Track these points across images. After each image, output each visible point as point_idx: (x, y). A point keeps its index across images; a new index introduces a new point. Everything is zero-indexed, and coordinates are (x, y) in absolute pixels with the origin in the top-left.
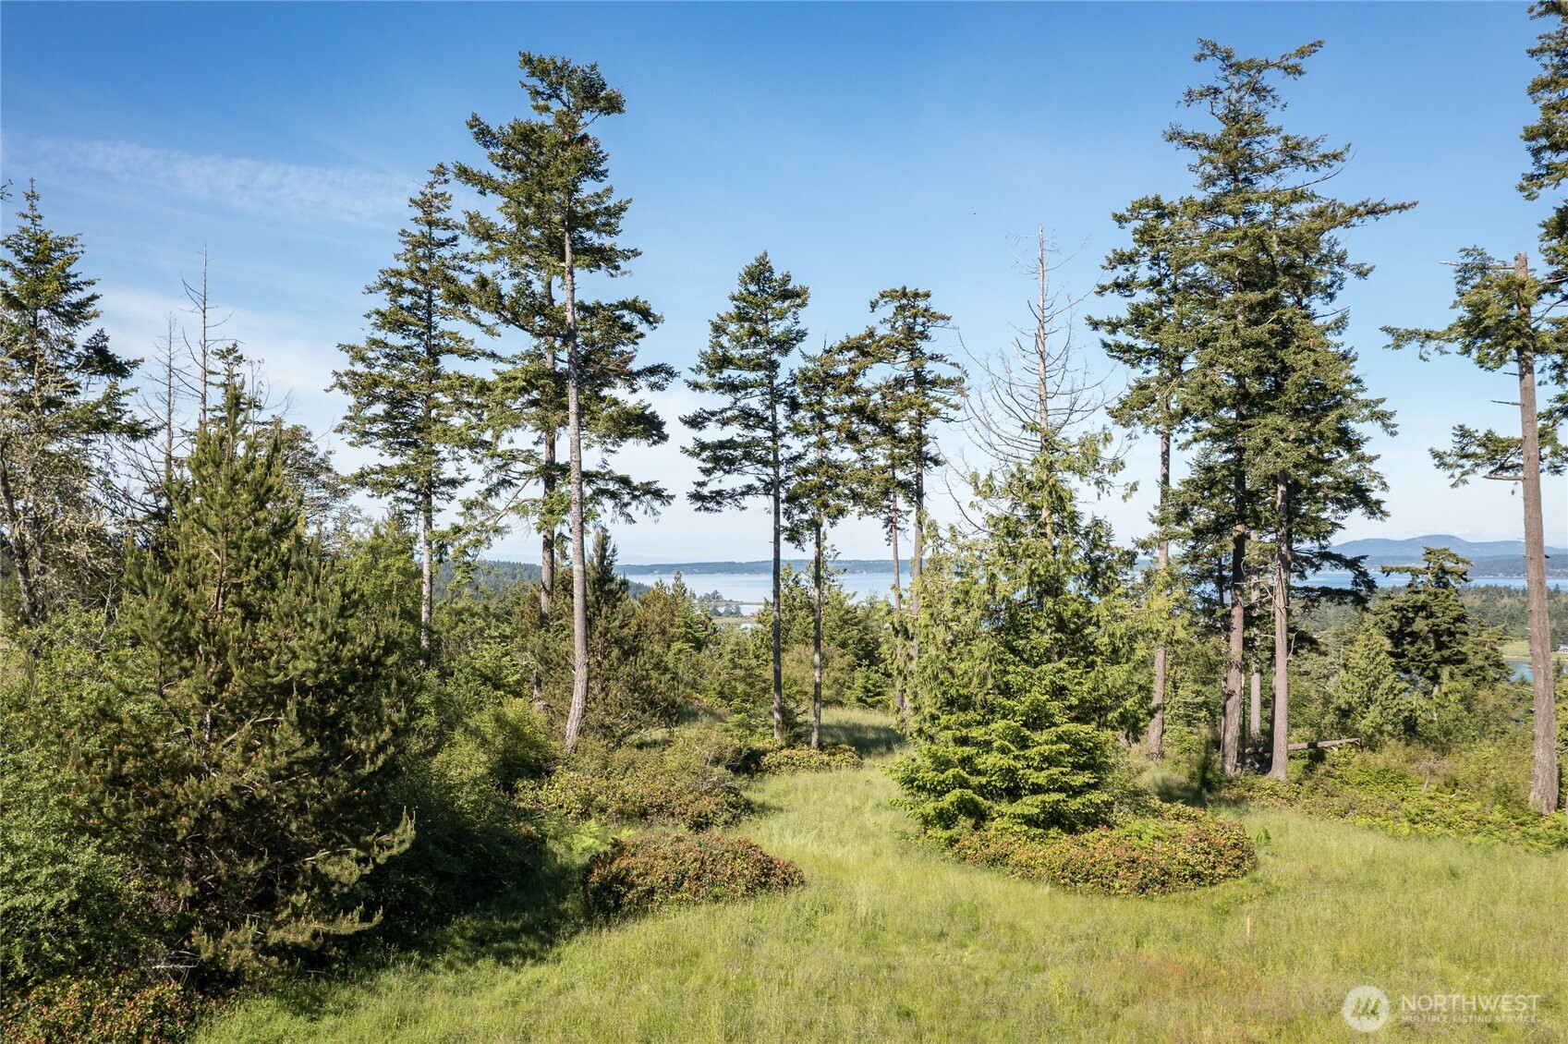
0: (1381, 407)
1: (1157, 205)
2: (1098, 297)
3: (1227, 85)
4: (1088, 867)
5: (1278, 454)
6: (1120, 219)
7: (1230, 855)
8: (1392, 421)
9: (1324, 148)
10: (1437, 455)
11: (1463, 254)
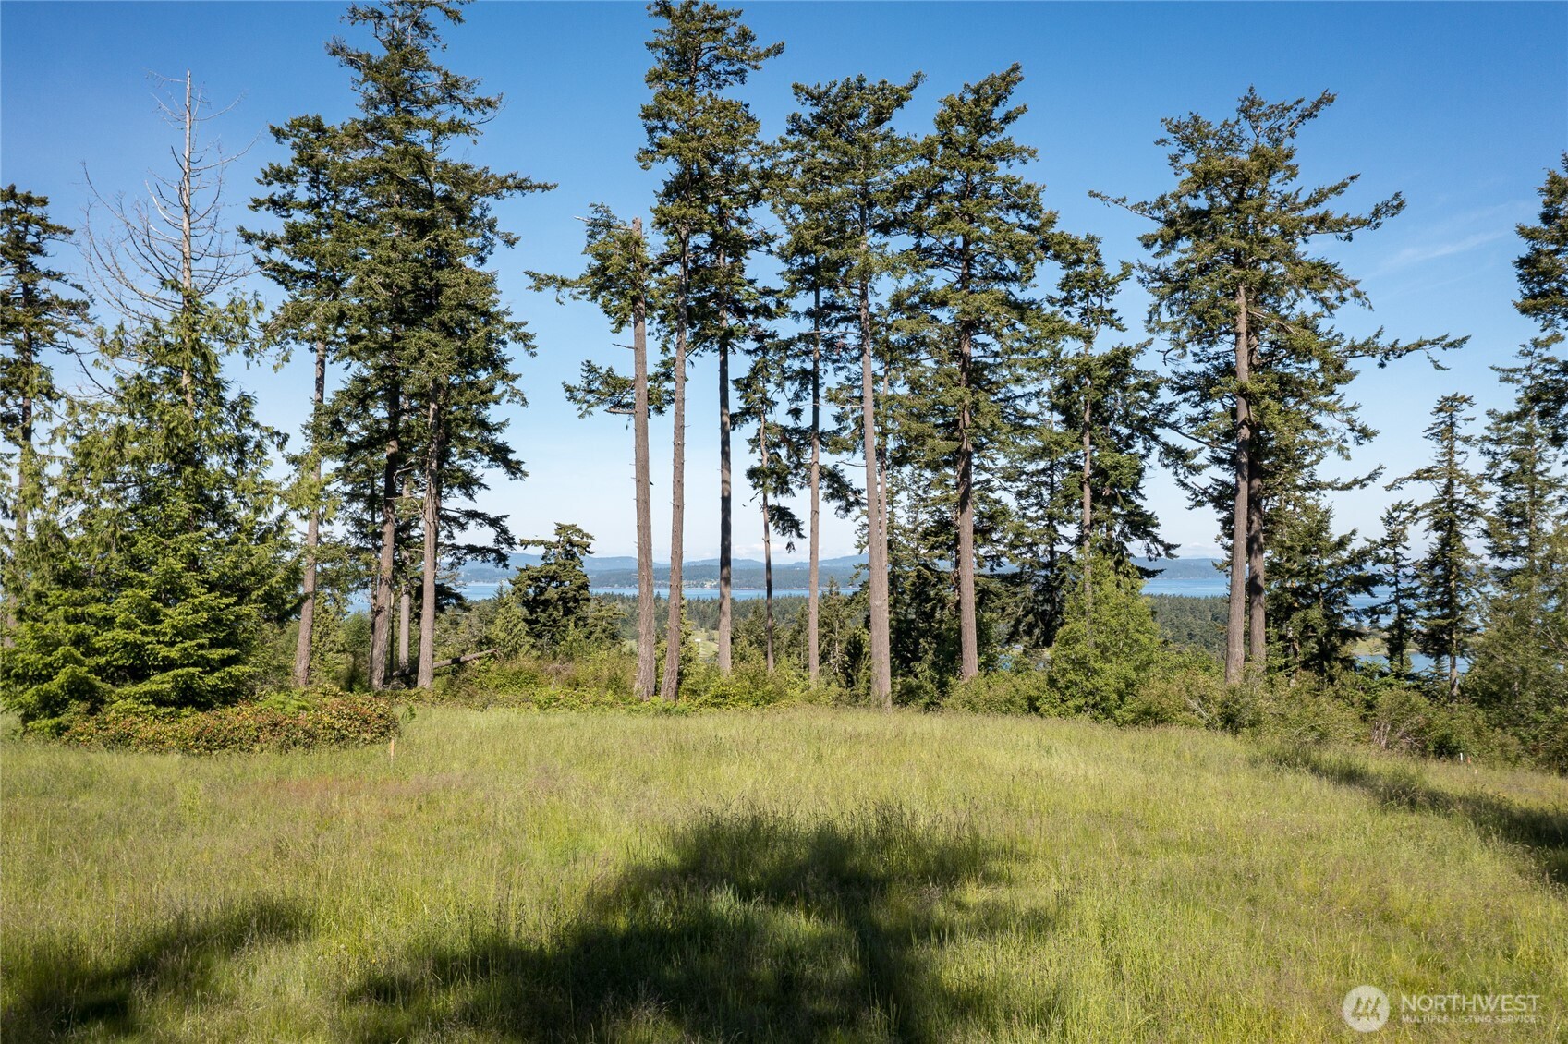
0: (523, 329)
1: (318, 127)
2: (252, 212)
3: (391, 12)
4: (225, 732)
5: (431, 364)
6: (278, 133)
7: (375, 723)
8: (533, 343)
9: (480, 92)
10: (569, 389)
11: (593, 209)
